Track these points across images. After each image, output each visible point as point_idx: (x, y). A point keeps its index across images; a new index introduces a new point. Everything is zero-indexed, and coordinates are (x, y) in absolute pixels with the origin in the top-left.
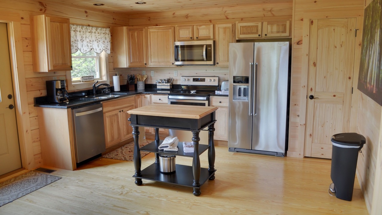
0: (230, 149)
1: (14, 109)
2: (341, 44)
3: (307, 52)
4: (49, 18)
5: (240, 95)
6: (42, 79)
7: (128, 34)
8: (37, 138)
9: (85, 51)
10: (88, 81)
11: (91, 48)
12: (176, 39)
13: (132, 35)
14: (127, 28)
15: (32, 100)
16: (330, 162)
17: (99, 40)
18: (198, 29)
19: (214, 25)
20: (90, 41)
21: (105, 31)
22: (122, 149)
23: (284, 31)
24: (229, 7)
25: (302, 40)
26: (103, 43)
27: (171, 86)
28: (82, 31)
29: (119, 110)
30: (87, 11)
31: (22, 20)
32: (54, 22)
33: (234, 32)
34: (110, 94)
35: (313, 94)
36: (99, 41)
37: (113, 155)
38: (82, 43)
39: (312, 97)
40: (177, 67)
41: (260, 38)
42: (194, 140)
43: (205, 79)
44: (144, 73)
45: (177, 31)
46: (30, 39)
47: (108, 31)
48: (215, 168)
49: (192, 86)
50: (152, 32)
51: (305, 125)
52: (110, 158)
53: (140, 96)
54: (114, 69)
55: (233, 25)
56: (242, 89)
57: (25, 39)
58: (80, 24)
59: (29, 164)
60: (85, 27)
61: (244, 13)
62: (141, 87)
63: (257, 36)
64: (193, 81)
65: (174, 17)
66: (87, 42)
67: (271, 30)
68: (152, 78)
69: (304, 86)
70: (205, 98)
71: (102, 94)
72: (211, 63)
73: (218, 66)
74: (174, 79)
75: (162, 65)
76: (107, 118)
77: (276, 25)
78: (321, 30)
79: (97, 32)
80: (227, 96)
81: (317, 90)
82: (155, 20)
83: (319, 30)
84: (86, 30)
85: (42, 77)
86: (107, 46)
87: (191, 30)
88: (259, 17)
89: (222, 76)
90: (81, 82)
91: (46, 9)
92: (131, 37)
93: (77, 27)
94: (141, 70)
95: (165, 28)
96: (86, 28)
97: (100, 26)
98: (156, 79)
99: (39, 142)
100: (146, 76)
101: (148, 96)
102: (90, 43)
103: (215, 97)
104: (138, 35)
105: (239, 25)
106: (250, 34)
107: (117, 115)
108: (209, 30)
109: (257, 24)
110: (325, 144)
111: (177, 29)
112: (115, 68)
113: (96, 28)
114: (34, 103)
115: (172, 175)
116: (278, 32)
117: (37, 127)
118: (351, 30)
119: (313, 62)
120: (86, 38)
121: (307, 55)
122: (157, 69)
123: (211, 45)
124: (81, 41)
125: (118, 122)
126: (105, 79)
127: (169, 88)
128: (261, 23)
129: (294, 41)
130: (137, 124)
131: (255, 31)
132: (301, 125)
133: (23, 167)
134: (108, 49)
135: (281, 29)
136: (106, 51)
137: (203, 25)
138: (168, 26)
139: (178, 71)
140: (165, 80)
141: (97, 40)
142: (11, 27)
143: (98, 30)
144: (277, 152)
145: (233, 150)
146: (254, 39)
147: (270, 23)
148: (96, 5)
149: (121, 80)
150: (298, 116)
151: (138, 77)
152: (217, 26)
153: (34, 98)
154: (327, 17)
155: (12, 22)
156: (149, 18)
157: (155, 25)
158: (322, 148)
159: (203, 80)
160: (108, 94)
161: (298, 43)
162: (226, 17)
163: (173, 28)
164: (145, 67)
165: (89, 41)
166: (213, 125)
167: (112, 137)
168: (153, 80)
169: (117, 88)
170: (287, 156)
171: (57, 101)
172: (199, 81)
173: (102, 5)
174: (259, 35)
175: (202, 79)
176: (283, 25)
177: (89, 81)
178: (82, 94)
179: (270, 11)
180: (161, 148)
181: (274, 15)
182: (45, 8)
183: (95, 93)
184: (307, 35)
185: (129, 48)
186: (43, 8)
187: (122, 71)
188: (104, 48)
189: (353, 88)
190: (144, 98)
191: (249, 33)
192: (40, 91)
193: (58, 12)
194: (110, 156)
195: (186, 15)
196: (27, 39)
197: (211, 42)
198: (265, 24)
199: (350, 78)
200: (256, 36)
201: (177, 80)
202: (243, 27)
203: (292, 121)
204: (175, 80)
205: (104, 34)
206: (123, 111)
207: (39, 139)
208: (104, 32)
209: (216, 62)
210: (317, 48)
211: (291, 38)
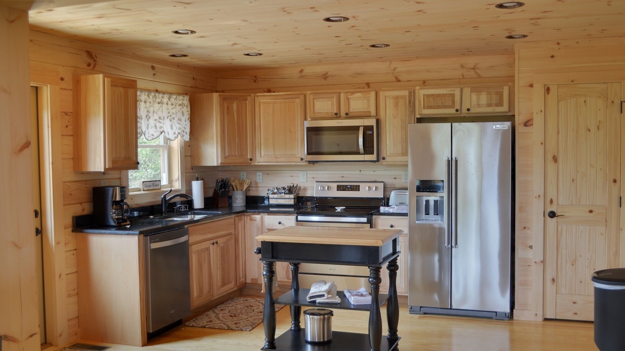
0: (411, 310)
1: (40, 235)
2: (598, 125)
3: (542, 140)
4: (110, 79)
5: (427, 213)
6: (86, 184)
7: (222, 106)
8: (74, 290)
9: (151, 136)
10: (152, 190)
11: (162, 130)
12: (308, 116)
13: (228, 107)
14: (220, 95)
15: (69, 221)
16: (592, 326)
17: (173, 116)
18: (348, 99)
19: (376, 92)
20: (160, 118)
21: (182, 101)
22: (214, 312)
23: (500, 104)
24: (401, 61)
25: (532, 120)
26: (179, 122)
27: (295, 200)
28: (149, 100)
29: (212, 241)
30: (155, 65)
31: (62, 82)
32: (116, 86)
33: (412, 104)
34: (189, 213)
35: (554, 209)
36: (174, 119)
37: (203, 321)
38: (147, 122)
39: (552, 215)
40: (310, 165)
41: (458, 114)
42: (372, 281)
43: (359, 186)
44: (243, 175)
45: (309, 102)
46: (71, 114)
47: (186, 100)
48: (399, 334)
49: (335, 198)
50: (264, 103)
51: (543, 262)
52: (200, 326)
53: (243, 217)
54: (192, 169)
55: (410, 93)
56: (432, 204)
57: (64, 114)
58: (144, 88)
59: (60, 335)
60: (153, 94)
61: (428, 71)
62: (239, 201)
63: (453, 111)
64: (337, 190)
65: (302, 77)
66: (155, 120)
67: (478, 102)
68: (259, 186)
69: (539, 196)
70: (364, 220)
71: (175, 213)
72: (373, 157)
73: (384, 163)
74: (300, 187)
75: (282, 162)
76: (193, 254)
77: (485, 93)
78: (563, 102)
79: (170, 103)
80: (405, 215)
81: (561, 203)
82: (266, 81)
83: (560, 103)
84: (155, 100)
85: (86, 181)
86: (185, 128)
87: (335, 100)
88: (455, 79)
89: (388, 181)
90: (140, 191)
91: (95, 64)
92: (226, 112)
93: (141, 94)
94: (238, 171)
95: (287, 97)
96: (155, 96)
97: (173, 92)
98: (267, 186)
99: (77, 296)
100: (248, 181)
101: (258, 217)
102: (160, 122)
103: (382, 217)
104: (238, 108)
105: (421, 93)
106: (441, 108)
107: (208, 249)
108: (369, 101)
109: (452, 91)
110: (580, 295)
111: (310, 98)
112: (195, 167)
113: (168, 96)
114: (71, 225)
115: (326, 347)
116: (489, 105)
117: (75, 270)
118: (613, 102)
119: (553, 156)
120: (154, 113)
121: (542, 144)
122: (268, 170)
123: (372, 127)
124: (147, 119)
125: (210, 262)
126: (177, 186)
127: (292, 202)
128: (459, 89)
129: (519, 120)
130: (272, 258)
131: (449, 103)
132: (536, 262)
133: (48, 341)
134: (186, 132)
135: (494, 100)
136: (183, 136)
137: (357, 92)
138: (293, 93)
139: (308, 172)
140: (284, 188)
141: (170, 116)
142: (46, 94)
143: (172, 100)
144: (496, 312)
145: (416, 311)
146: (448, 116)
147: (476, 90)
148: (174, 56)
149: (205, 188)
150: (531, 247)
151: (233, 184)
152: (382, 95)
153: (73, 217)
154: (572, 81)
155: (47, 86)
156: (256, 77)
157: (266, 90)
158: (574, 303)
159: (357, 188)
160: (185, 214)
161: (527, 124)
162: (396, 78)
163: (302, 97)
164: (249, 166)
165: (158, 118)
166: (396, 259)
167: (201, 290)
168: (260, 189)
169: (198, 203)
170: (514, 318)
171: (113, 223)
172: (348, 190)
173: (185, 56)
174: (457, 110)
175: (353, 185)
176: (497, 93)
177: (154, 189)
178: (134, 214)
179: (474, 69)
180: (311, 298)
181: (479, 76)
182: (95, 61)
183: (165, 211)
184: (541, 111)
185: (223, 131)
186: (91, 61)
187: (203, 172)
188: (179, 131)
189: (621, 197)
190: (250, 220)
191: (439, 107)
192: (81, 205)
193: (113, 67)
194: (198, 323)
195: (324, 73)
196: (68, 114)
197: (372, 122)
198: (467, 91)
199: (615, 181)
200: (451, 111)
201: (305, 189)
202: (428, 96)
203: (519, 257)
204: (302, 188)
205: (180, 105)
206: (217, 243)
207: (76, 290)
208: (180, 102)
209: (381, 157)
210: (558, 133)
211: (514, 116)
